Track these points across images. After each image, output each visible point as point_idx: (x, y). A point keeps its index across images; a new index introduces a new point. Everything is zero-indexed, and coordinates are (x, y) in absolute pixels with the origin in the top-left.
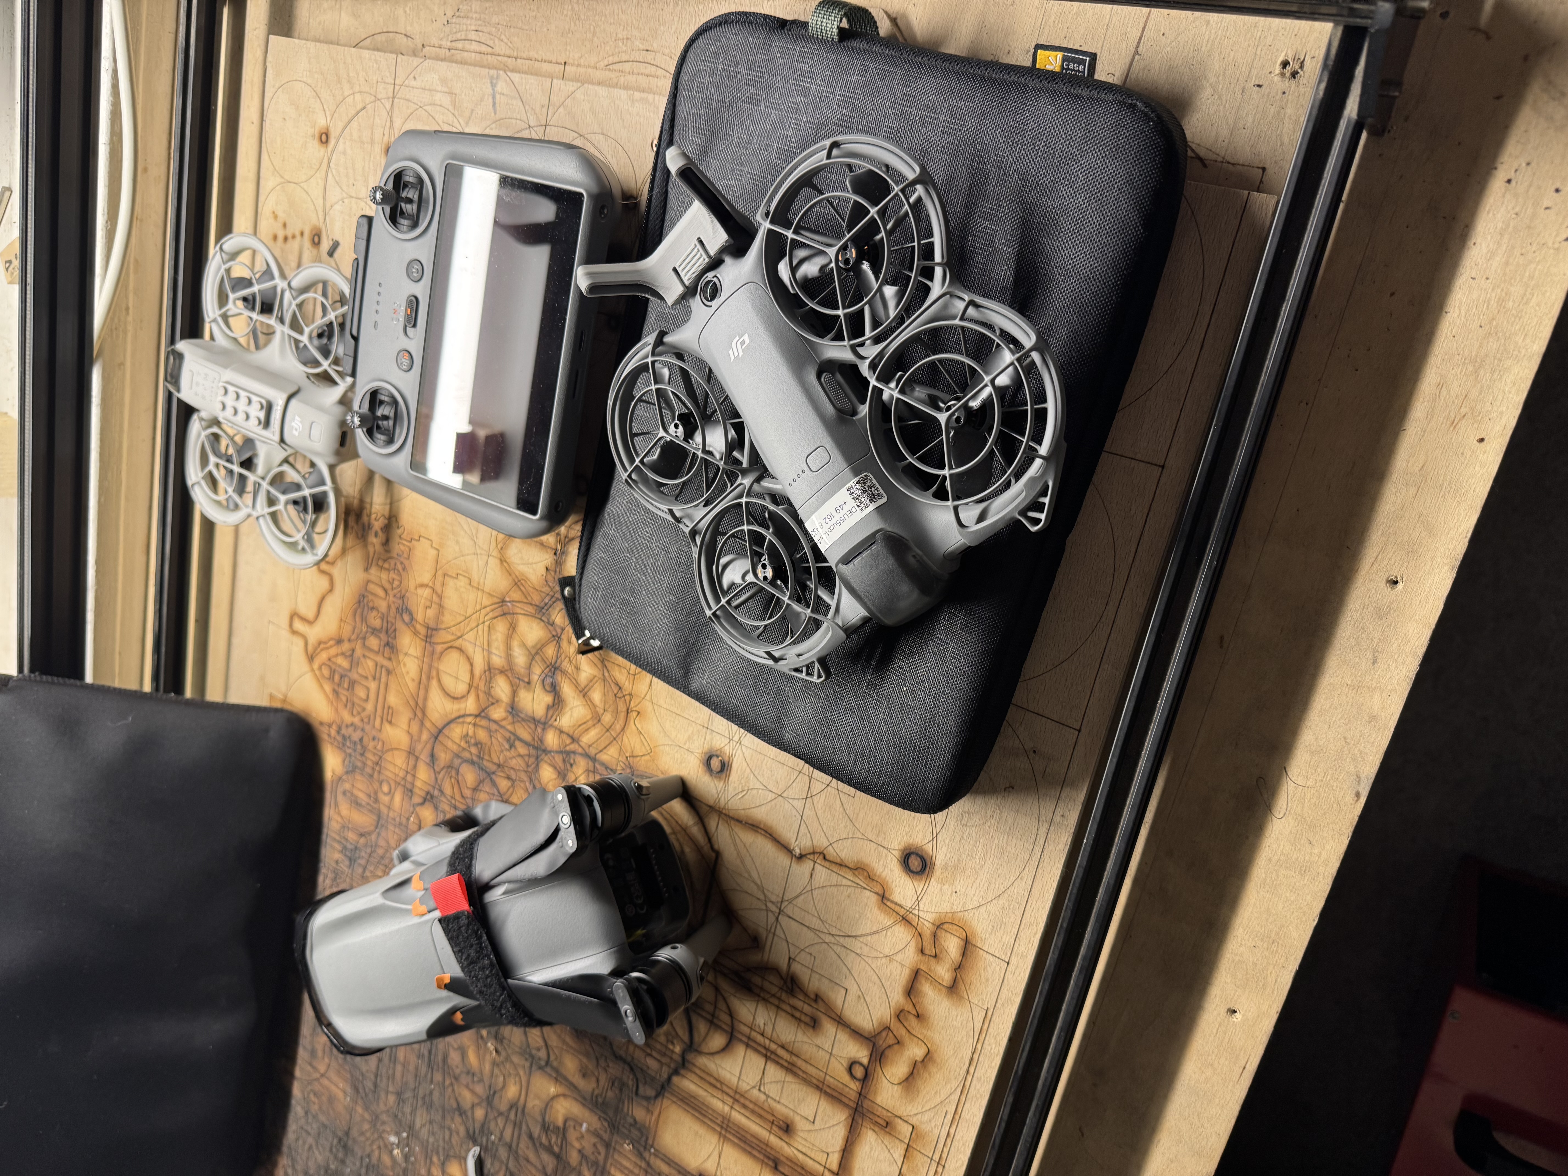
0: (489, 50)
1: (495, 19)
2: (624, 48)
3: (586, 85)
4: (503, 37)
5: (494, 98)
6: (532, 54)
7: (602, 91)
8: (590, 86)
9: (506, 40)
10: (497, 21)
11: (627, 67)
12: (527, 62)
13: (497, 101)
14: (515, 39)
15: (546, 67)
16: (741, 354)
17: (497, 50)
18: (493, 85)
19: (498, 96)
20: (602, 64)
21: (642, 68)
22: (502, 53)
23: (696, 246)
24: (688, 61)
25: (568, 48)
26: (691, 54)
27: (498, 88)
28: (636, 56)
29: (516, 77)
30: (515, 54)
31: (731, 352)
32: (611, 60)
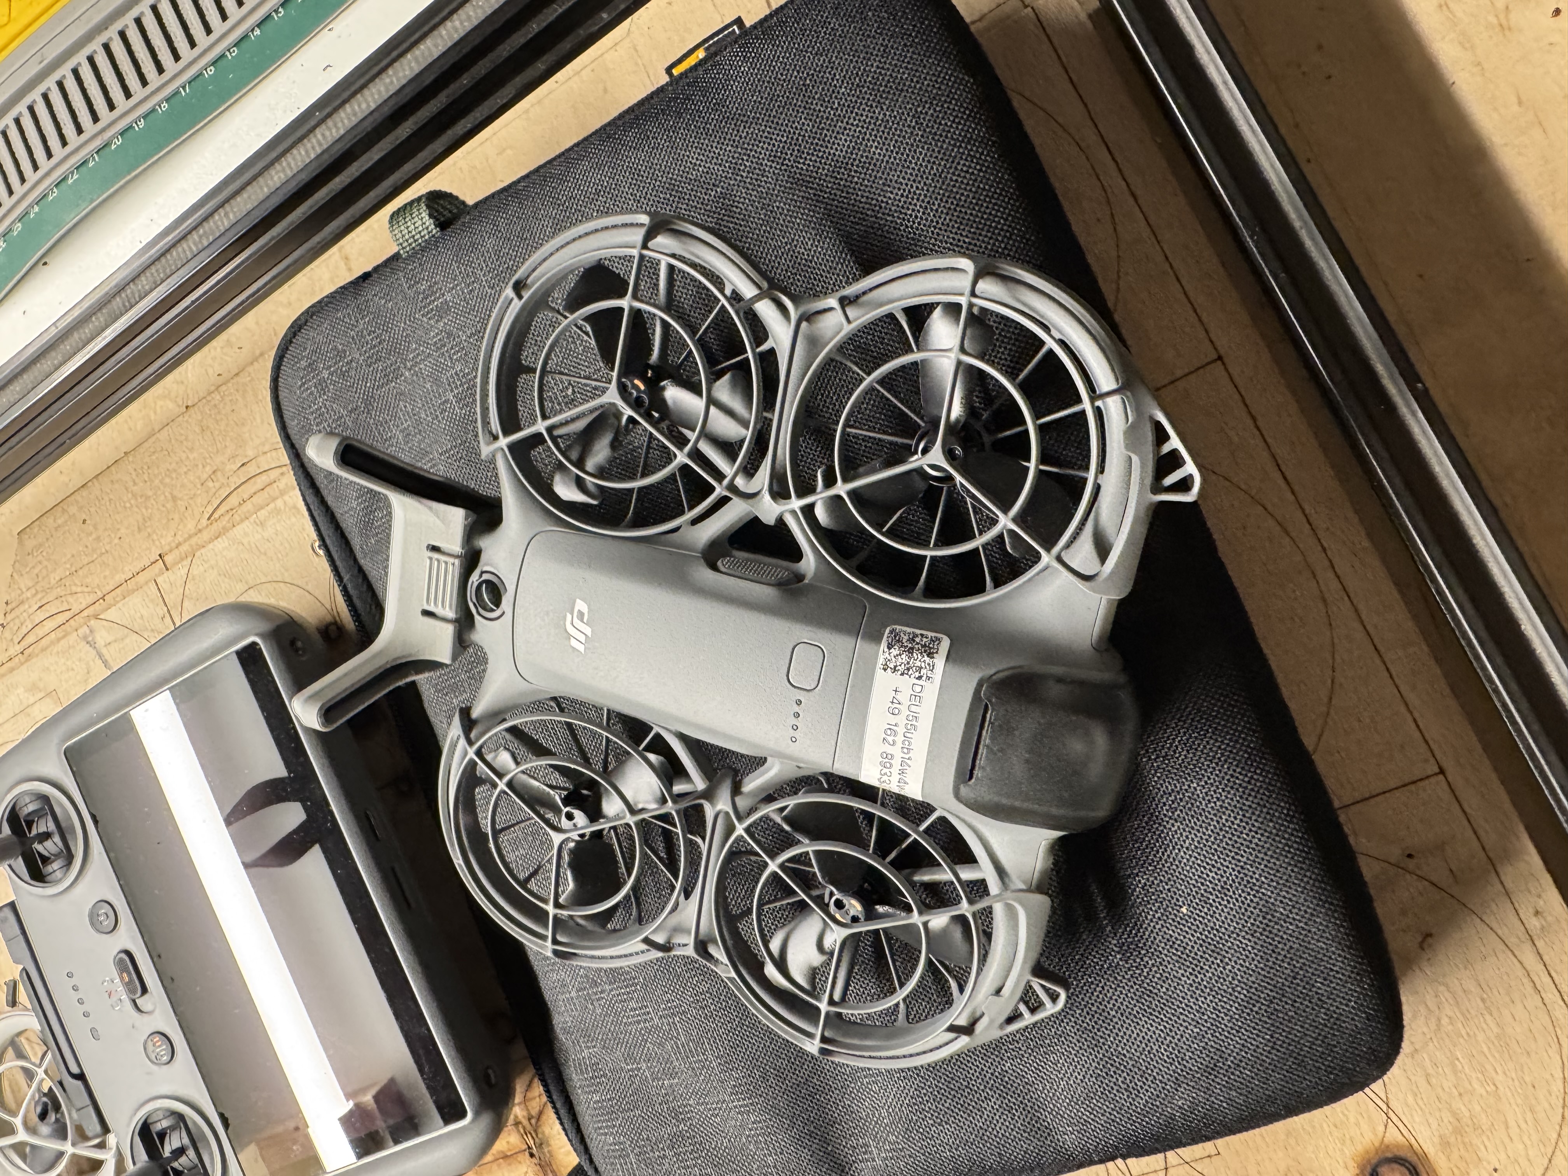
0: (68, 615)
1: (54, 577)
2: (217, 485)
3: (198, 554)
4: (74, 589)
5: (100, 656)
6: (120, 578)
7: (221, 544)
8: (203, 551)
9: (79, 589)
10: (58, 578)
11: (233, 500)
12: (118, 591)
13: (107, 657)
14: (88, 580)
15: (141, 578)
16: (588, 631)
17: (76, 609)
18: (92, 644)
19: (104, 651)
20: (204, 522)
21: (250, 488)
22: (83, 606)
23: (431, 559)
24: (285, 404)
25: (155, 537)
26: (283, 394)
27: (100, 643)
28: (236, 481)
29: (111, 614)
30: (100, 594)
31: (574, 643)
32: (210, 509)
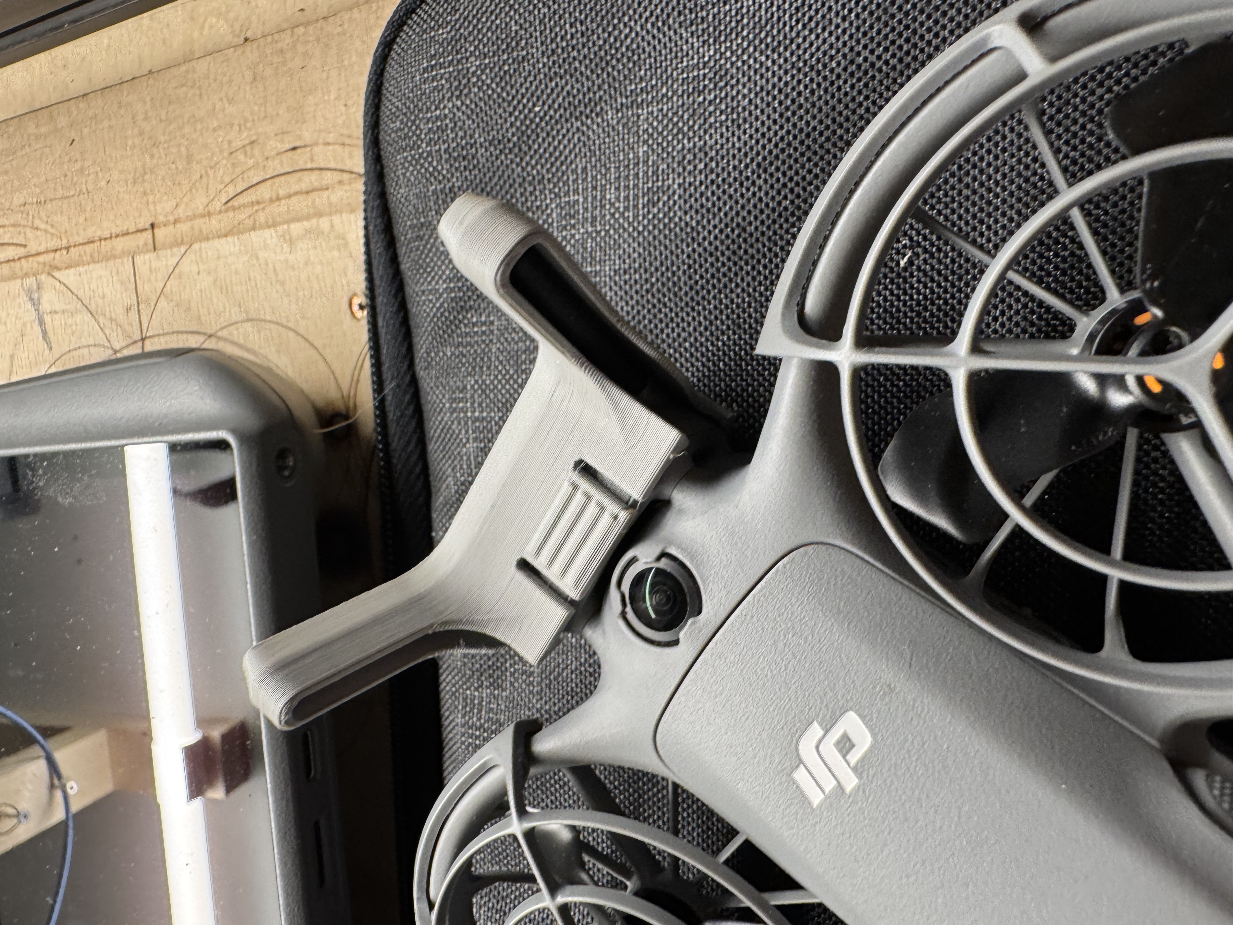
0: (21, 251)
2: (251, 162)
3: (196, 246)
4: (37, 222)
5: (41, 322)
6: (92, 232)
7: (228, 245)
8: (204, 245)
9: (43, 226)
10: (22, 201)
11: (265, 192)
12: (88, 248)
13: (49, 328)
14: (57, 218)
15: (120, 244)
16: (851, 782)
17: (33, 247)
18: (36, 303)
19: (47, 318)
20: (217, 205)
21: (293, 183)
22: (42, 249)
23: (575, 487)
24: (389, 87)
25: (151, 199)
26: (392, 71)
27: (45, 306)
28: (275, 166)
29: (69, 276)
30: (64, 243)
31: (801, 775)
32: (231, 191)
